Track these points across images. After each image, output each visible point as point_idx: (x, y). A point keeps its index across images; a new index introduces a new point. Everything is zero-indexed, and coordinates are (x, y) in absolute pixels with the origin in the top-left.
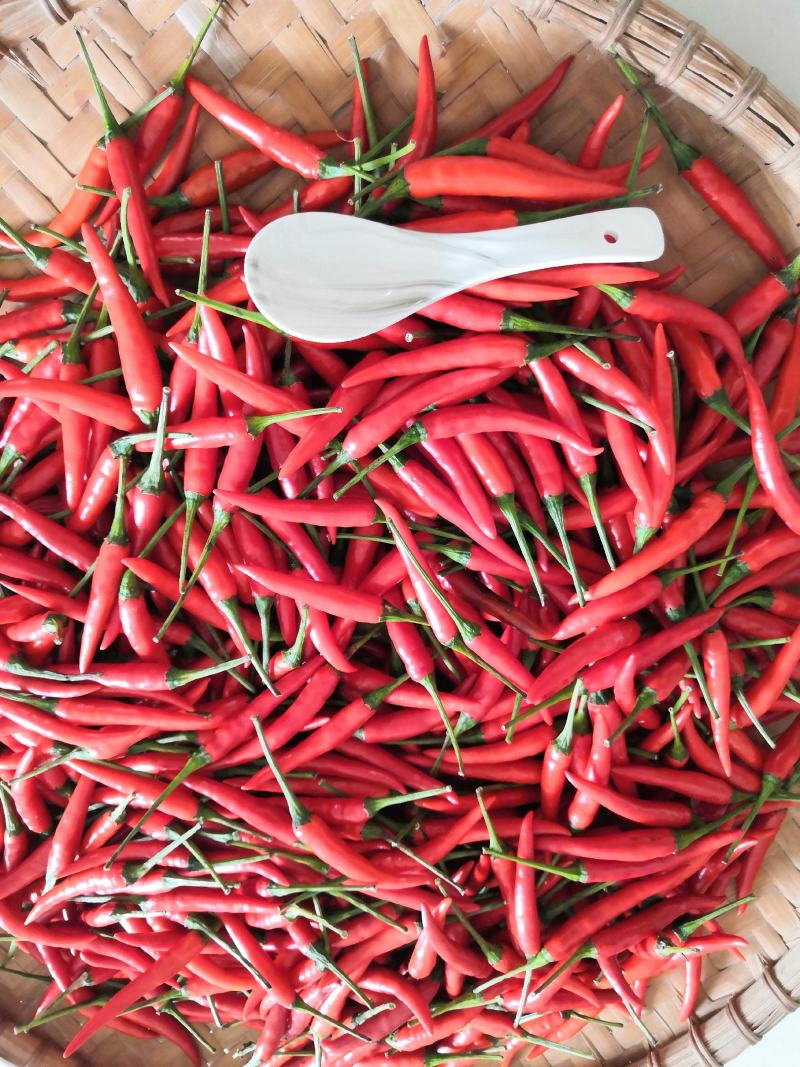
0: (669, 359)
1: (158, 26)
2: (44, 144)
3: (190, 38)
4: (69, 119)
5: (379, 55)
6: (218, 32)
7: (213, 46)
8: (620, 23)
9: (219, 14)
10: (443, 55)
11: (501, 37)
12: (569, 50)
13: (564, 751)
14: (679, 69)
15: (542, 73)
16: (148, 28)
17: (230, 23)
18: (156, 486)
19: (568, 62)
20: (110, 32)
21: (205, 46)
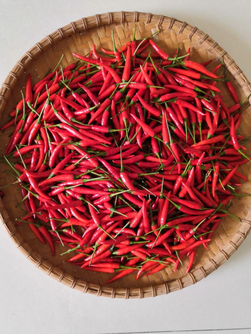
0: (220, 107)
1: (148, 30)
2: (119, 39)
3: (152, 33)
4: (125, 37)
5: (181, 48)
6: (157, 35)
7: (155, 36)
8: (223, 54)
9: (158, 32)
10: (192, 52)
11: (202, 53)
12: (212, 59)
13: (182, 177)
14: (230, 64)
15: (206, 61)
16: (146, 29)
17: (159, 34)
18: (122, 92)
19: (211, 61)
20: (140, 28)
21: (154, 36)
